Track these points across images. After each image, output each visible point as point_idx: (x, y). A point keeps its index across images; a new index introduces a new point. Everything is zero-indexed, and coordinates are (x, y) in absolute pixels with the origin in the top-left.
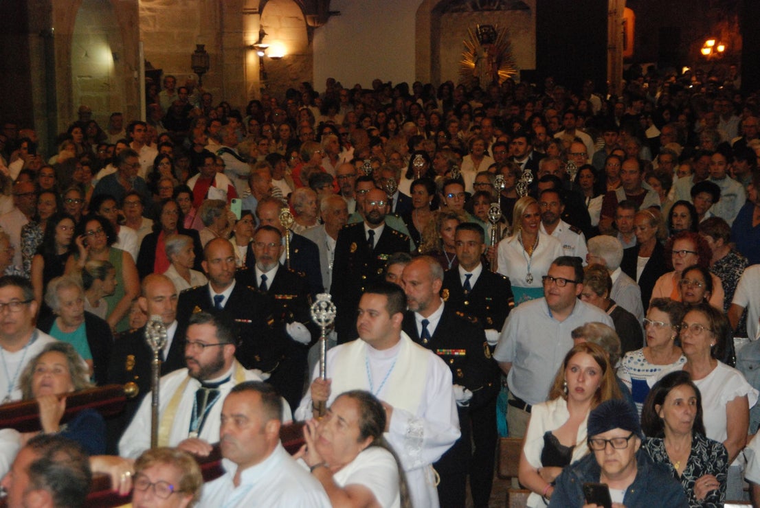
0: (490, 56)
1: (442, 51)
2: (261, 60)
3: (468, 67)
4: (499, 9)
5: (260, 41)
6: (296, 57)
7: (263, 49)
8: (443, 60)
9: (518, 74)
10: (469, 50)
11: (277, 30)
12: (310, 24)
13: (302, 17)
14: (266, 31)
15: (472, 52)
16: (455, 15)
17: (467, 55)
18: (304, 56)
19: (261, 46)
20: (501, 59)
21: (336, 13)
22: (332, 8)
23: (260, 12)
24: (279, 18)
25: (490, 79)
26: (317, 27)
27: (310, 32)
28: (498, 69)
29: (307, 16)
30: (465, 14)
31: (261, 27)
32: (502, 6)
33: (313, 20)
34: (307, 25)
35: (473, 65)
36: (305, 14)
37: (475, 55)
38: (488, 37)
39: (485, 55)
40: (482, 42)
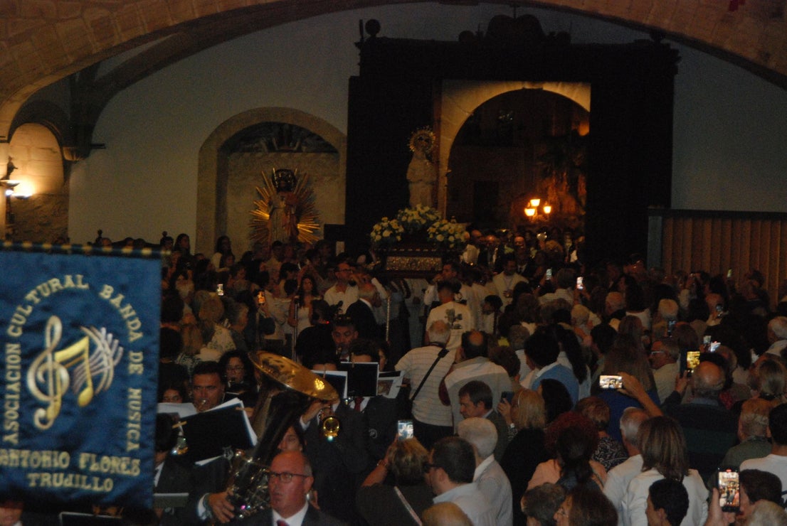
0: (289, 206)
1: (230, 199)
2: (8, 199)
3: (262, 218)
4: (299, 150)
5: (7, 177)
6: (46, 197)
7: (11, 187)
8: (230, 210)
9: (321, 230)
10: (261, 198)
11: (24, 164)
12: (67, 157)
13: (56, 147)
14: (16, 164)
15: (267, 201)
16: (247, 155)
17: (260, 203)
18: (57, 197)
19: (9, 182)
20: (301, 210)
21: (100, 146)
22: (96, 139)
23: (8, 141)
24: (29, 149)
25: (287, 233)
26: (76, 162)
27: (67, 167)
28: (298, 222)
29: (64, 148)
30: (259, 155)
31: (10, 159)
32: (304, 148)
33: (72, 153)
34: (64, 160)
35: (267, 216)
36: (61, 145)
37: (270, 204)
38: (285, 183)
39: (283, 204)
40: (279, 190)
